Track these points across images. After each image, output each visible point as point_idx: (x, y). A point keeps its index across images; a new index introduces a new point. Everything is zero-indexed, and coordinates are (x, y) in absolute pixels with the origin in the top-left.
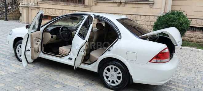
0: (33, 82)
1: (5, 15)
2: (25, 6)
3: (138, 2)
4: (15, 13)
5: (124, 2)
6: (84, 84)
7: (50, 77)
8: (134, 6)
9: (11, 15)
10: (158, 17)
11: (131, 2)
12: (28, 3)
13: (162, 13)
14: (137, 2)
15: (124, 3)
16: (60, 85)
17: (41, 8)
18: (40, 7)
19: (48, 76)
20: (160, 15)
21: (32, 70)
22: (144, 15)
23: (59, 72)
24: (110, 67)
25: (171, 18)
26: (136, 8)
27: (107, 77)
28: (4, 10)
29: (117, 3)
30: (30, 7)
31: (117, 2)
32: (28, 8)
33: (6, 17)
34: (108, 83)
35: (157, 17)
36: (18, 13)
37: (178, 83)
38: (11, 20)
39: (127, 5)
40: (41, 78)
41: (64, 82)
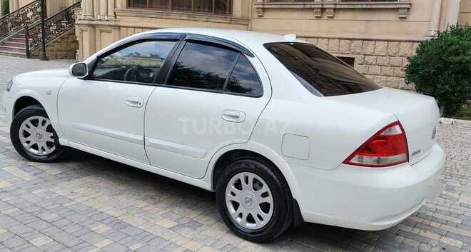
0: (39, 216)
1: (42, 48)
2: (86, 22)
3: (369, 7)
4: (65, 40)
5: (333, 6)
6: (176, 223)
7: (90, 203)
8: (359, 16)
9: (57, 46)
10: (419, 44)
11: (351, 7)
12: (94, 16)
13: (432, 33)
14: (364, 7)
15: (332, 10)
16: (108, 224)
17: (123, 27)
18: (122, 24)
19: (87, 198)
20: (425, 39)
21: (50, 184)
22: (385, 41)
23: (122, 187)
24: (241, 176)
25: (451, 44)
26: (364, 22)
27: (236, 205)
28: (40, 35)
29: (315, 10)
30: (97, 25)
31: (313, 6)
32: (93, 26)
33: (44, 51)
34: (239, 220)
35: (416, 45)
36: (73, 42)
37: (447, 223)
38: (56, 58)
39: (340, 16)
40: (66, 205)
41: (121, 218)
